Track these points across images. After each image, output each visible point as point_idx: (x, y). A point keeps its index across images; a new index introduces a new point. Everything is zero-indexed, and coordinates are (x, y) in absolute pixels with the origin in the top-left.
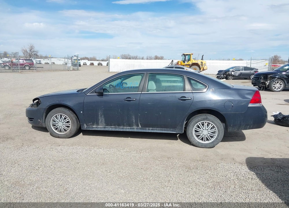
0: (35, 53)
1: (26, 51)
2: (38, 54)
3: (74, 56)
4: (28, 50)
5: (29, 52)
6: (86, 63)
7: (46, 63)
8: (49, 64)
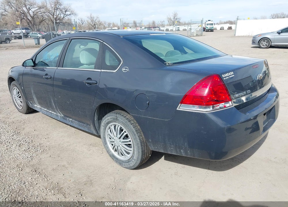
0: (178, 20)
1: (171, 19)
2: (181, 21)
3: (209, 21)
4: (172, 18)
5: (173, 19)
6: (223, 27)
7: (184, 30)
8: (186, 30)
